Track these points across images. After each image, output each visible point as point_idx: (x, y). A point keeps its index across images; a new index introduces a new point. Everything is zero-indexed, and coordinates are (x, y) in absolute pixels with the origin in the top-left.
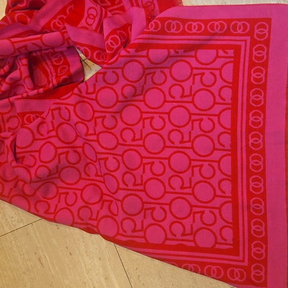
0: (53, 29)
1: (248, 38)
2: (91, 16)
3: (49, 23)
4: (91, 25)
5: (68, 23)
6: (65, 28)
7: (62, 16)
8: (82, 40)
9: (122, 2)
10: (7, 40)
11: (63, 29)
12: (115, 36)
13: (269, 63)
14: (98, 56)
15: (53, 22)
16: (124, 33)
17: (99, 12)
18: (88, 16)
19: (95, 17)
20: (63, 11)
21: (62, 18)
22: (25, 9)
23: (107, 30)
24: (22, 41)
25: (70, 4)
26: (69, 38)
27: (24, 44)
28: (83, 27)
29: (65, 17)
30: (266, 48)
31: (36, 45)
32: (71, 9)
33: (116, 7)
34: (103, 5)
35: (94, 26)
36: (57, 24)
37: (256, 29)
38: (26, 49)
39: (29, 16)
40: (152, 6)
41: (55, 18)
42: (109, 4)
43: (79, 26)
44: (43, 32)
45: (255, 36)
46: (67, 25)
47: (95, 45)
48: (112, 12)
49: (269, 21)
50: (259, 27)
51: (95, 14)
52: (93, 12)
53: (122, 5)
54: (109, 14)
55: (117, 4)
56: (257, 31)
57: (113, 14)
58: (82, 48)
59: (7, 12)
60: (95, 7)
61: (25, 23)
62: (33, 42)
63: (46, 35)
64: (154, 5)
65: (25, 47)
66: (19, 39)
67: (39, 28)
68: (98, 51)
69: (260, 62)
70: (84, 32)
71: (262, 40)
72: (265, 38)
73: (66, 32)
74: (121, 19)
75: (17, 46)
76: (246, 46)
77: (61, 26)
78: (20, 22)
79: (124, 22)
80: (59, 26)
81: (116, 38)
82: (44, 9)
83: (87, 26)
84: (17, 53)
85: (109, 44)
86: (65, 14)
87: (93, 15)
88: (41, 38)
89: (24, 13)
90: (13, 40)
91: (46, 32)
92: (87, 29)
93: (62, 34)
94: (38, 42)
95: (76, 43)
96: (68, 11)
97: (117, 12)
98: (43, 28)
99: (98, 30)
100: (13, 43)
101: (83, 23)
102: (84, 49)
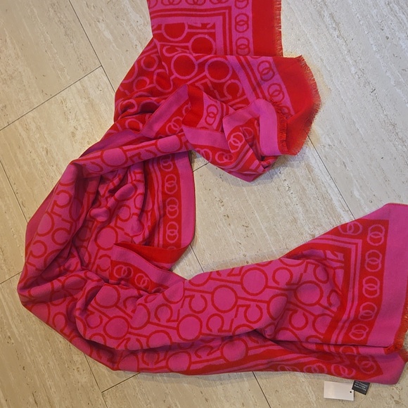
0: (168, 133)
1: (360, 242)
2: (211, 115)
3: (164, 127)
4: (211, 125)
5: (186, 125)
6: (182, 131)
7: (178, 117)
8: (202, 142)
9: (245, 95)
10: (118, 149)
11: (179, 132)
12: (238, 133)
13: (385, 274)
14: (220, 157)
15: (168, 126)
16: (250, 129)
17: (220, 109)
18: (208, 115)
19: (215, 115)
20: (179, 112)
21: (178, 120)
22: (136, 114)
23: (227, 129)
24: (135, 149)
25: (186, 103)
26: (187, 141)
27: (137, 151)
28: (202, 128)
29: (181, 119)
30: (381, 255)
31: (151, 152)
32: (187, 108)
33: (238, 100)
34: (223, 99)
35: (215, 126)
36: (173, 127)
37: (369, 232)
38: (139, 158)
39: (141, 122)
40: (281, 94)
41: (169, 121)
42: (230, 97)
43: (199, 126)
44: (158, 137)
45: (368, 239)
46: (184, 127)
47: (216, 146)
48: (234, 107)
49: (385, 223)
50: (373, 230)
51: (215, 111)
52: (213, 110)
53: (245, 97)
54: (231, 110)
55: (240, 97)
56: (370, 235)
57: (236, 110)
58: (202, 151)
59: (116, 119)
60: (215, 104)
61: (137, 130)
62: (147, 149)
63: (160, 140)
64: (283, 94)
65: (139, 154)
66: (132, 147)
67: (153, 134)
68: (221, 152)
69: (373, 271)
70: (204, 132)
71: (377, 245)
72: (380, 243)
73: (184, 135)
74: (245, 114)
75: (129, 154)
76: (357, 250)
77: (178, 129)
78: (131, 129)
79: (249, 117)
80: (175, 129)
81: (238, 135)
82: (157, 112)
83: (207, 126)
84: (130, 163)
85: (232, 142)
86: (182, 116)
87: (213, 113)
88: (155, 144)
89: (136, 118)
90: (126, 148)
91: (161, 137)
92: (206, 128)
93: (180, 137)
94: (153, 148)
95: (195, 146)
96: (184, 112)
97: (240, 105)
98: (158, 133)
99: (220, 130)
100: (125, 152)
101: (202, 122)
102: (205, 151)
